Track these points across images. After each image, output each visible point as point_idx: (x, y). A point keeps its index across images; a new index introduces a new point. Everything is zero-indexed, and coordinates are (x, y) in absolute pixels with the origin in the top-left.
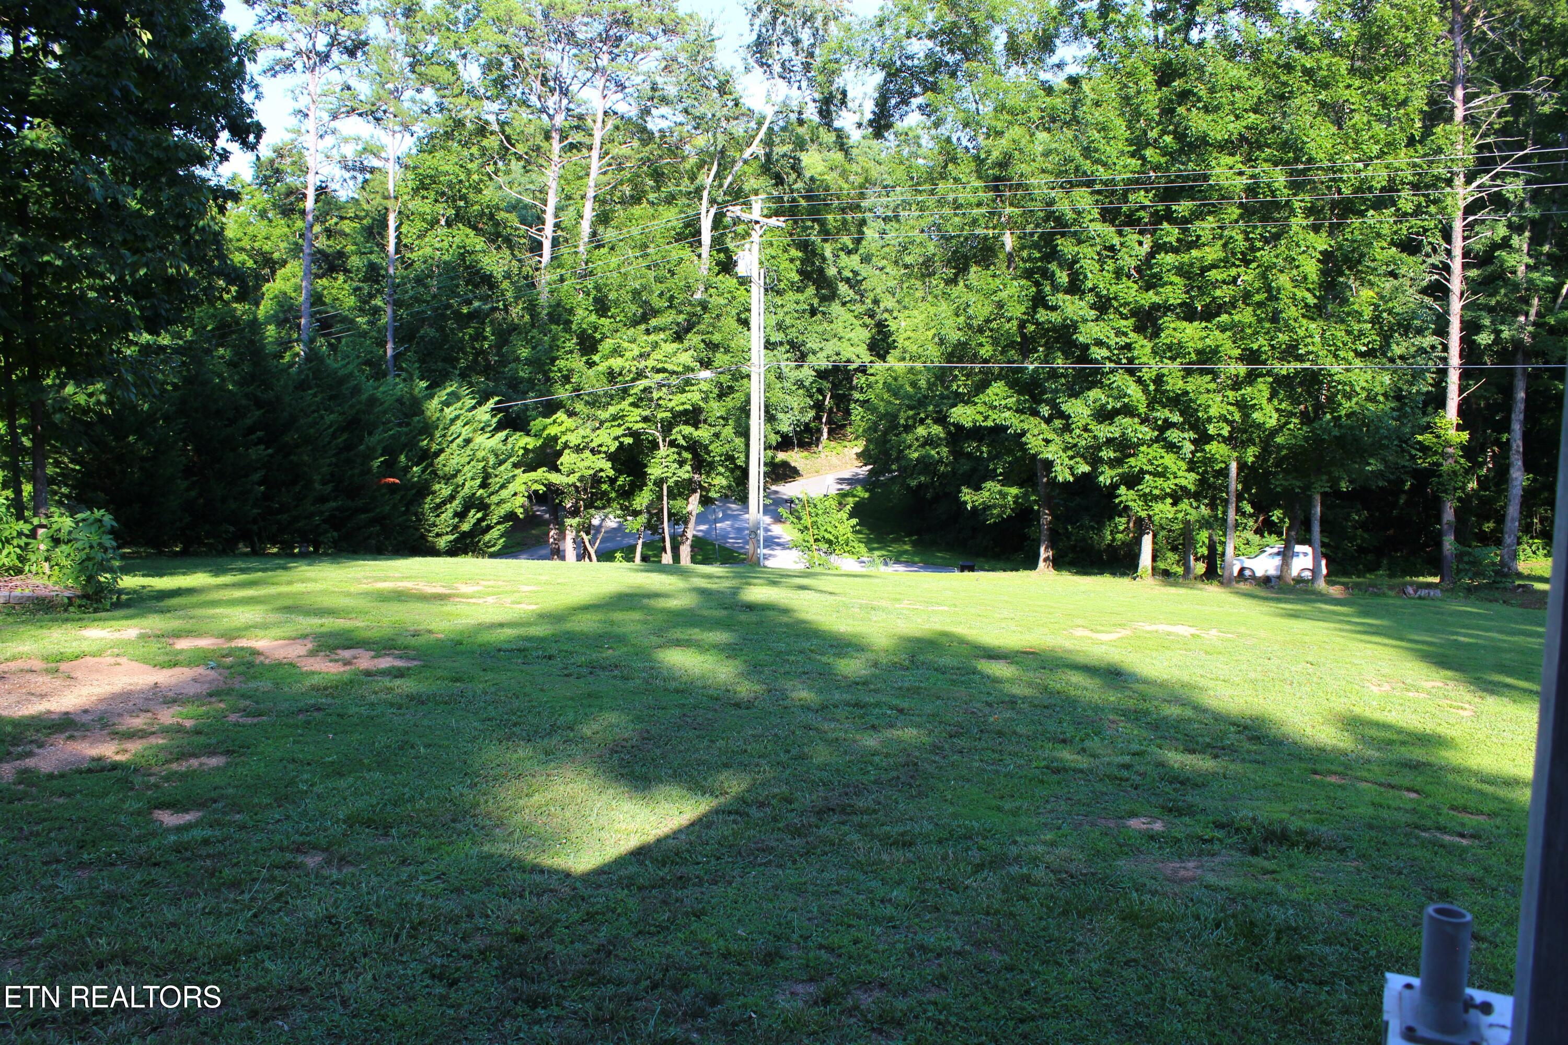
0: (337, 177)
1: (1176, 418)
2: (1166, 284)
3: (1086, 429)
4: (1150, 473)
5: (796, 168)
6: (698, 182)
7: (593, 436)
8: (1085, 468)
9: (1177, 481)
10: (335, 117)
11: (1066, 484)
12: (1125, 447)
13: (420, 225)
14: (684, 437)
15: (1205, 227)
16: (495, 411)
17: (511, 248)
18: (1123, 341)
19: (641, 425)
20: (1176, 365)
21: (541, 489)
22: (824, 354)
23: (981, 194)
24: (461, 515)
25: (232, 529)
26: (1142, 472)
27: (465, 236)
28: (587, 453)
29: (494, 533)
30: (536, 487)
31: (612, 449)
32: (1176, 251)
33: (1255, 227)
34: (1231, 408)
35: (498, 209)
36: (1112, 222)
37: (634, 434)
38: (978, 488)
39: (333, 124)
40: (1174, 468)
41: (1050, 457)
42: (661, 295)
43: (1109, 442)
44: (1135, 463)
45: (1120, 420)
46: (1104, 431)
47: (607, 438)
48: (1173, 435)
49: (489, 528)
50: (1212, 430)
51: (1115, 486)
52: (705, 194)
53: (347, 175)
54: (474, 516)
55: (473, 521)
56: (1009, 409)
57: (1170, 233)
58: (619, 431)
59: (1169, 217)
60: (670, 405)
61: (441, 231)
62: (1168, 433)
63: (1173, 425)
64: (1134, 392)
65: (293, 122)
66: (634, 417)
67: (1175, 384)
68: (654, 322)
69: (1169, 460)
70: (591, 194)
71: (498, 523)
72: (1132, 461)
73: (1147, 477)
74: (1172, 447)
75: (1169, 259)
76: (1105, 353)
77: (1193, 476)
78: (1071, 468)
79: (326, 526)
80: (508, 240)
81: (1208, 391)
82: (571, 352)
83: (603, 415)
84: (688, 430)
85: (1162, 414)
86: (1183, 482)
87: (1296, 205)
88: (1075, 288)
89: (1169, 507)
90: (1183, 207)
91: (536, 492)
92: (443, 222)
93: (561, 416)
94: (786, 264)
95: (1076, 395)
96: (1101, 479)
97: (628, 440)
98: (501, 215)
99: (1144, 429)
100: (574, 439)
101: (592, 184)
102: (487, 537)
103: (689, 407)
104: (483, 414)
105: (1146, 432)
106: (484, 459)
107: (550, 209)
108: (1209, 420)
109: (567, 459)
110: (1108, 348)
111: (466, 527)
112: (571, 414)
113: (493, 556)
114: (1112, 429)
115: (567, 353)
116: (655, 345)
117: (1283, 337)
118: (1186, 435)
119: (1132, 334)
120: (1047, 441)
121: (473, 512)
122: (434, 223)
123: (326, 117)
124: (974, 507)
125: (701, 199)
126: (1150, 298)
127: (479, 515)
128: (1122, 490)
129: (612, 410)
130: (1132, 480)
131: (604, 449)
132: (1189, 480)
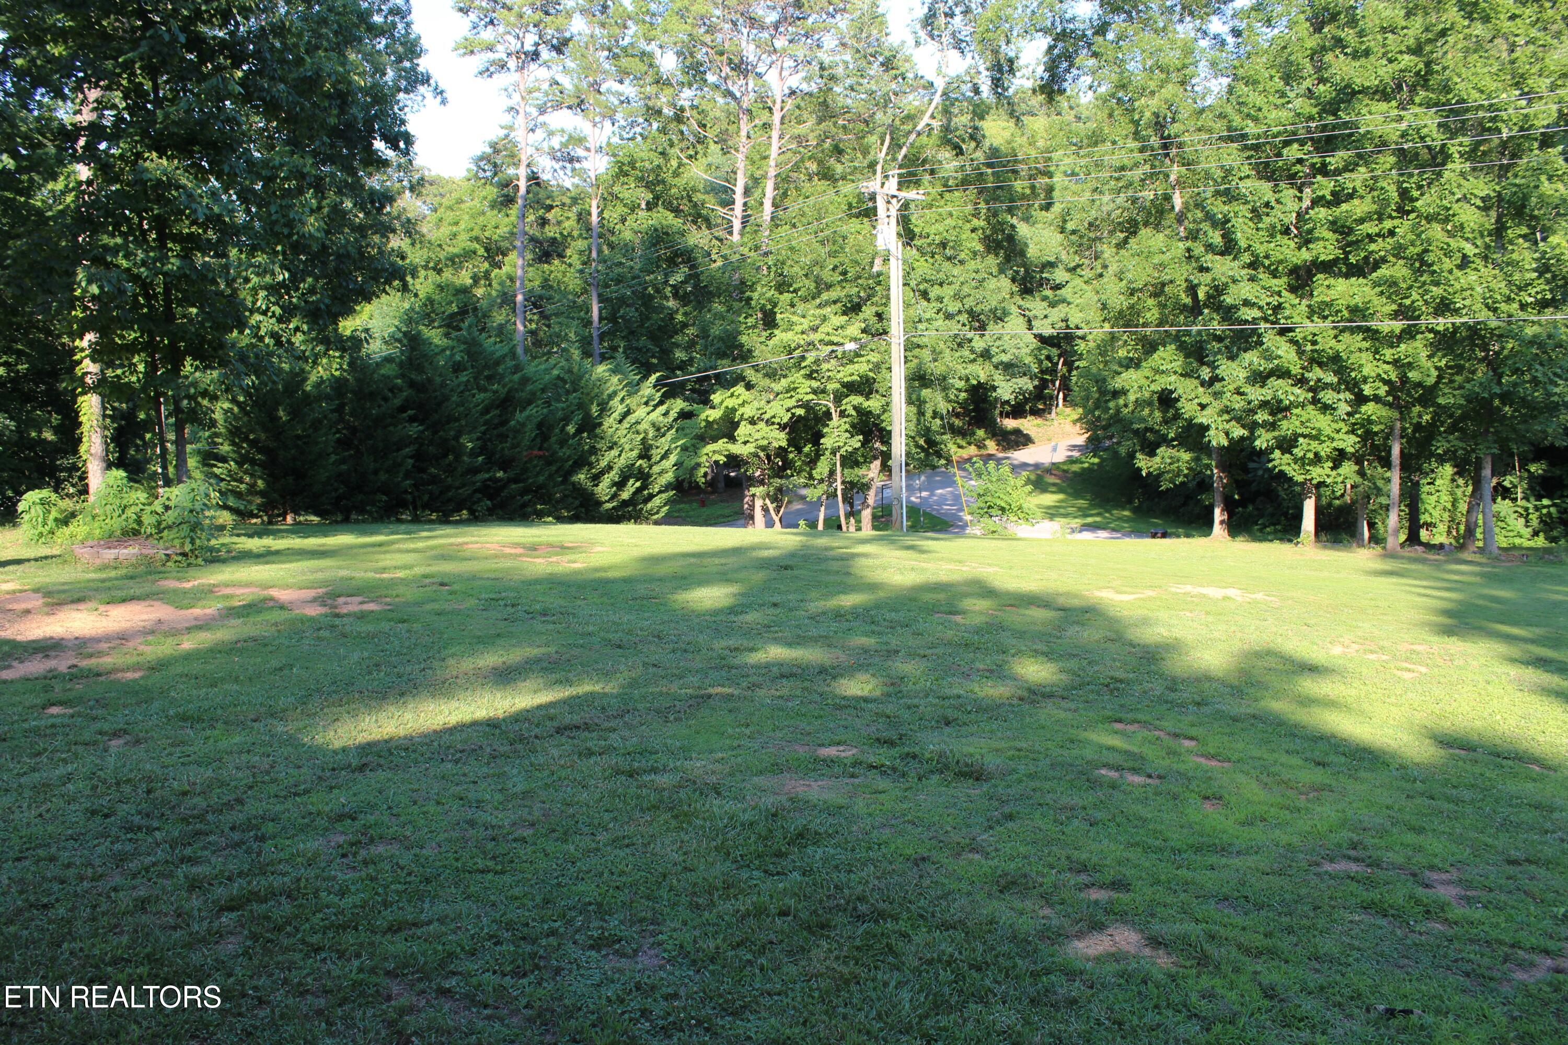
0: (548, 168)
1: (1331, 378)
2: (1318, 239)
3: (1238, 392)
4: (1305, 436)
5: (976, 136)
6: (870, 157)
7: (767, 408)
8: (1238, 432)
9: (1335, 444)
10: (542, 111)
11: (1221, 448)
12: (1278, 409)
13: (621, 210)
14: (855, 408)
15: (1358, 178)
16: (657, 385)
17: (709, 227)
18: (1275, 301)
19: (811, 396)
20: (1328, 324)
21: (722, 459)
22: (1049, 321)
23: (1136, 154)
24: (620, 485)
25: (384, 498)
26: (1296, 436)
27: (664, 217)
28: (762, 425)
29: (657, 501)
30: (717, 457)
31: (785, 420)
32: (1328, 205)
33: (1411, 175)
34: (1386, 367)
35: (694, 190)
36: (1269, 179)
37: (806, 405)
38: (1152, 454)
39: (541, 119)
40: (1328, 431)
41: (1205, 421)
42: (834, 269)
43: (1264, 404)
44: (1288, 426)
45: (1273, 382)
46: (1256, 394)
47: (780, 410)
48: (1328, 396)
49: (651, 497)
50: (1367, 390)
51: (1270, 450)
52: (879, 168)
53: (557, 166)
54: (632, 486)
55: (632, 490)
56: (1175, 373)
57: (1325, 186)
58: (791, 403)
59: (1323, 170)
60: (839, 376)
61: (642, 214)
62: (1321, 395)
63: (1327, 386)
64: (1286, 354)
65: (507, 119)
66: (805, 387)
67: (1328, 344)
68: (825, 296)
69: (1323, 422)
70: (772, 172)
71: (660, 492)
72: (1284, 424)
73: (1301, 440)
74: (1326, 408)
75: (1322, 213)
76: (1256, 313)
77: (1353, 439)
78: (1227, 434)
79: (479, 495)
80: (707, 220)
81: (1360, 350)
82: (754, 327)
83: (777, 387)
84: (857, 400)
85: (1317, 373)
86: (1341, 445)
87: (1452, 150)
88: (1229, 248)
89: (1328, 471)
90: (1336, 159)
91: (716, 462)
92: (643, 206)
93: (739, 389)
94: (966, 235)
95: (1232, 358)
96: (1257, 443)
97: (800, 412)
98: (698, 197)
99: (1297, 391)
100: (748, 411)
101: (772, 163)
102: (649, 505)
103: (855, 378)
104: (647, 389)
105: (1301, 394)
106: (646, 432)
107: (739, 189)
108: (1365, 380)
109: (743, 430)
110: (1260, 308)
111: (625, 495)
112: (749, 386)
113: (657, 523)
114: (1263, 391)
115: (749, 328)
116: (824, 319)
117: (1436, 291)
118: (1341, 396)
119: (1284, 293)
120: (1203, 407)
121: (631, 481)
122: (634, 208)
123: (534, 112)
124: (1149, 474)
125: (875, 173)
126: (1305, 255)
127: (638, 484)
128: (1277, 453)
129: (784, 382)
130: (1287, 445)
131: (777, 420)
132: (1349, 443)
